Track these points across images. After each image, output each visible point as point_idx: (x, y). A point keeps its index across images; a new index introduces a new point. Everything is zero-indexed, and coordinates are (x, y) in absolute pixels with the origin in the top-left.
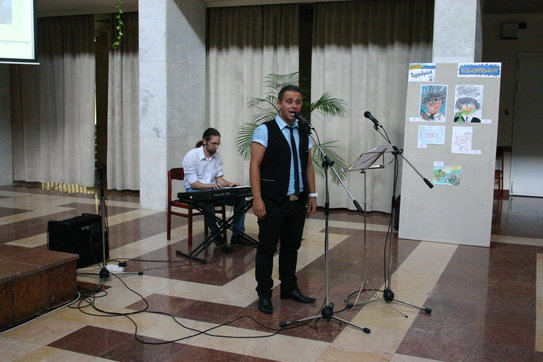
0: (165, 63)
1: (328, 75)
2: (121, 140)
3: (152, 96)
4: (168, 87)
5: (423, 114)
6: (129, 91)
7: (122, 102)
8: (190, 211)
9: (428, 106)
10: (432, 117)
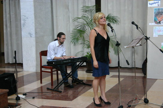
0: (33, 3)
1: (109, 5)
2: (11, 39)
3: (27, 18)
4: (35, 14)
5: (155, 21)
6: (14, 16)
7: (10, 21)
8: (52, 70)
9: (158, 18)
10: (160, 23)
